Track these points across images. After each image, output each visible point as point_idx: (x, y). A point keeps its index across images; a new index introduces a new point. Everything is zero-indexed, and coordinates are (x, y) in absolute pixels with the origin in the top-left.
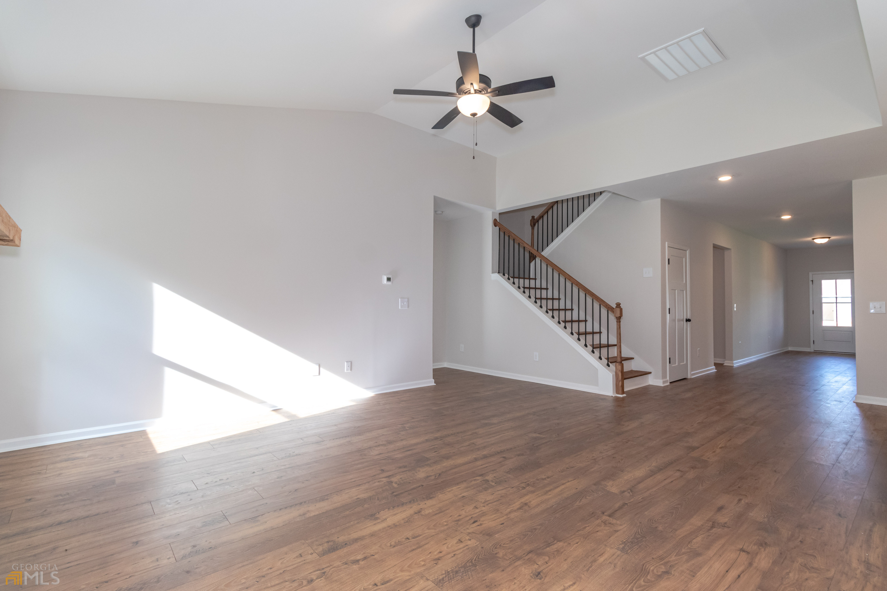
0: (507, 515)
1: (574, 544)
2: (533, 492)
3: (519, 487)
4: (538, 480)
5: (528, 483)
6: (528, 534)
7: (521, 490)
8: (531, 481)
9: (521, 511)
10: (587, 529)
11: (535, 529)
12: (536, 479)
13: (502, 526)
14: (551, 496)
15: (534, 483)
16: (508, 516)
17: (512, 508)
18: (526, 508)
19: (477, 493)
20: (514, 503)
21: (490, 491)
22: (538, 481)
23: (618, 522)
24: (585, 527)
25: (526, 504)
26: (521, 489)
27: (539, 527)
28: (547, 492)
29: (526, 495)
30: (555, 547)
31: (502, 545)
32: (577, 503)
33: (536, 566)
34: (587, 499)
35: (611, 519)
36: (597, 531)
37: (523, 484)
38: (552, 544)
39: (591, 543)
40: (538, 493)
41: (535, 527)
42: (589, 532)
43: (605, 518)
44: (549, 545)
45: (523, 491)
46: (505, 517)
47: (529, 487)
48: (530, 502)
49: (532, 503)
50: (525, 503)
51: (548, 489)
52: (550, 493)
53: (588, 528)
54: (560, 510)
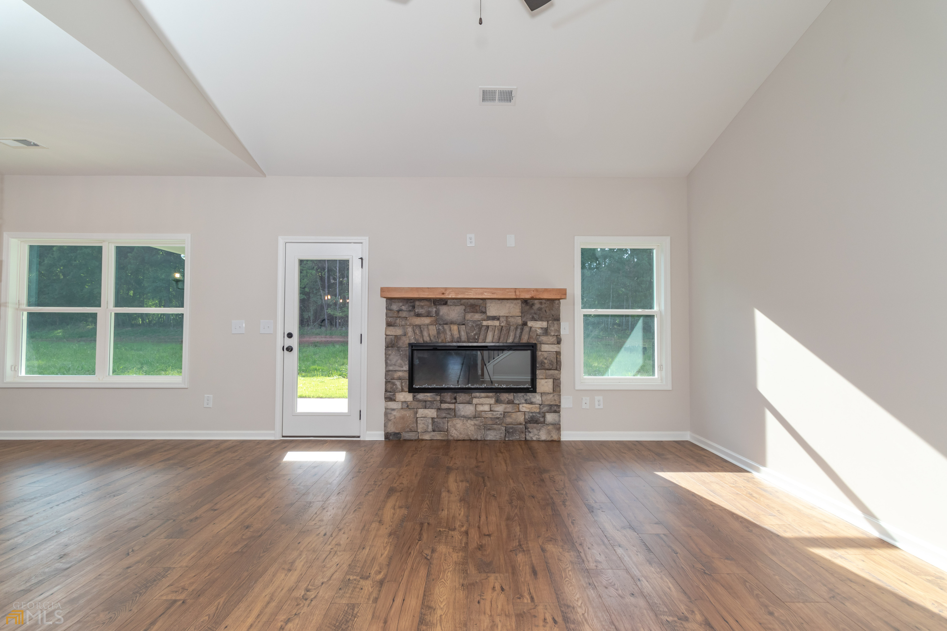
0: (302, 551)
1: (221, 555)
2: (292, 590)
3: (315, 589)
4: (296, 614)
5: (308, 602)
6: (269, 545)
7: (308, 585)
8: (305, 608)
9: (290, 561)
10: (208, 574)
11: (264, 552)
12: (301, 614)
13: (299, 542)
14: (264, 595)
15: (297, 605)
16: (299, 551)
17: (301, 559)
18: (287, 567)
19: (355, 557)
20: (303, 566)
21: (345, 567)
22: (294, 612)
23: (164, 598)
24: (209, 575)
25: (289, 570)
26: (310, 587)
27: (261, 555)
28: (271, 599)
29: (298, 581)
30: (239, 546)
31: (287, 531)
32: (221, 600)
33: (251, 530)
34: (207, 615)
35: (174, 598)
36: (195, 576)
37: (313, 597)
38: (243, 548)
39: (203, 562)
40: (284, 591)
41: (265, 553)
42: (205, 571)
43: (182, 597)
44: (246, 546)
45: (305, 586)
46: (301, 549)
47: (301, 596)
48: (286, 575)
49: (283, 575)
50: (291, 571)
51: (273, 604)
52: (267, 599)
53: (206, 575)
54: (244, 581)
